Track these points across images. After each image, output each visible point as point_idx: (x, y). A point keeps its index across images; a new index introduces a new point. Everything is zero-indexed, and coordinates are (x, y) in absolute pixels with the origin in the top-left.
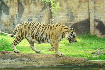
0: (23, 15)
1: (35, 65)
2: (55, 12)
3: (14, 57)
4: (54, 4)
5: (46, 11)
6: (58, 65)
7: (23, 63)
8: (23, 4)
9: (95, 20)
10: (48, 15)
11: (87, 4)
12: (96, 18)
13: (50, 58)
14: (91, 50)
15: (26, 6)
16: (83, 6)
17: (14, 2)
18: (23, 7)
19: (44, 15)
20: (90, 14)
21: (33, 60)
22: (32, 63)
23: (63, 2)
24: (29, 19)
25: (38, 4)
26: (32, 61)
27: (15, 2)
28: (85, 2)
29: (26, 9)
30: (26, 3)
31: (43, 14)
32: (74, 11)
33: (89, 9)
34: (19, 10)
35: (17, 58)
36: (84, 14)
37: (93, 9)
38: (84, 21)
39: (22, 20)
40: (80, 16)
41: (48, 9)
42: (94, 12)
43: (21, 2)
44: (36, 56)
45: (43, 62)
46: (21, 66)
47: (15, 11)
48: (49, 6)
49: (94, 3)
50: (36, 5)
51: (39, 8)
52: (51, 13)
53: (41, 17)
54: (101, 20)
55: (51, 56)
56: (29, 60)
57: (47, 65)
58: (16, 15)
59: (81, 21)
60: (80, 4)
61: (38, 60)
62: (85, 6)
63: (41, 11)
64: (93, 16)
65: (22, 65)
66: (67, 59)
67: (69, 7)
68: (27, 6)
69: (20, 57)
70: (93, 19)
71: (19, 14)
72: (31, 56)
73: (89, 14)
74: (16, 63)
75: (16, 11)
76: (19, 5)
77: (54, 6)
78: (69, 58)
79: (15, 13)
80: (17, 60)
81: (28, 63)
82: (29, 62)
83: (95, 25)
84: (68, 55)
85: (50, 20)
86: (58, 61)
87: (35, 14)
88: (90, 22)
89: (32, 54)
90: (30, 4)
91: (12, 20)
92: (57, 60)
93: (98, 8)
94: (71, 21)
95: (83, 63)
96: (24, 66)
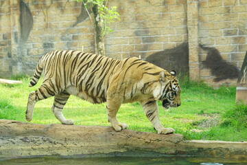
0: (31, 33)
1: (59, 152)
2: (106, 27)
3: (10, 133)
4: (105, 8)
5: (86, 26)
6: (113, 151)
7: (30, 147)
8: (32, 8)
9: (201, 46)
10: (90, 34)
11: (182, 7)
12: (204, 42)
13: (95, 135)
14: (191, 115)
15: (38, 12)
16: (173, 14)
17: (9, 2)
18: (31, 14)
19: (81, 35)
20: (190, 32)
21: (53, 141)
22: (51, 146)
23: (126, 4)
24: (45, 44)
25: (66, 8)
26: (51, 142)
27: (11, 3)
28: (178, 3)
29: (39, 21)
30: (38, 5)
31: (79, 31)
32: (153, 26)
33: (186, 21)
34: (23, 23)
35: (17, 135)
36: (176, 32)
37: (196, 20)
38: (175, 49)
39: (29, 45)
40: (167, 37)
41: (90, 19)
42: (198, 28)
43: (26, 2)
44: (62, 132)
45: (79, 145)
46: (25, 154)
47: (12, 23)
48: (92, 14)
49: (199, 5)
50: (62, 11)
51: (69, 17)
52: (98, 29)
53: (74, 38)
54: (215, 46)
55: (97, 130)
56: (45, 141)
57: (86, 152)
58: (16, 34)
59: (167, 47)
60: (166, 8)
61: (66, 140)
62: (176, 13)
63: (74, 25)
64: (196, 36)
65: (28, 152)
66: (135, 138)
67: (139, 16)
68: (41, 13)
69: (23, 134)
70: (197, 44)
71: (22, 32)
72: (50, 130)
73: (187, 32)
74: (13, 146)
75: (14, 25)
76: (21, 10)
77: (106, 13)
78: (138, 135)
79: (13, 29)
80: (17, 140)
81: (41, 146)
82: (45, 146)
83: (200, 57)
84: (137, 128)
85: (96, 44)
86: (114, 143)
87: (60, 31)
88: (190, 51)
89: (52, 125)
90: (49, 7)
91: (6, 45)
92: (110, 139)
93: (207, 18)
94: (146, 48)
95: (172, 148)
96: (34, 153)
